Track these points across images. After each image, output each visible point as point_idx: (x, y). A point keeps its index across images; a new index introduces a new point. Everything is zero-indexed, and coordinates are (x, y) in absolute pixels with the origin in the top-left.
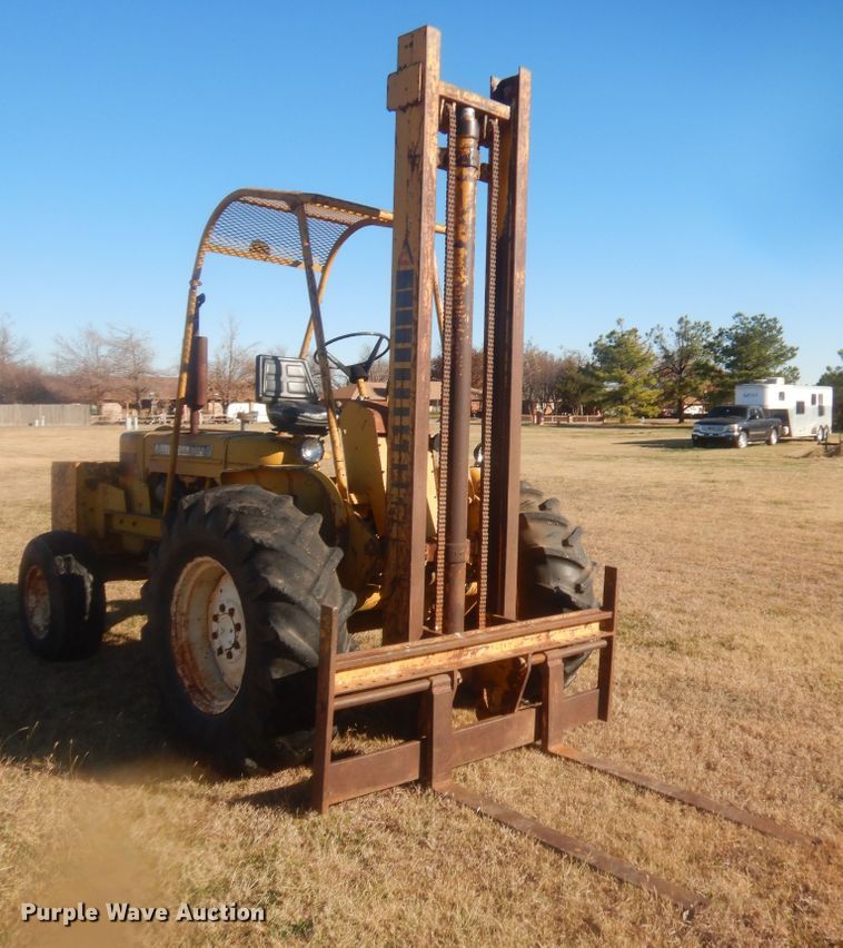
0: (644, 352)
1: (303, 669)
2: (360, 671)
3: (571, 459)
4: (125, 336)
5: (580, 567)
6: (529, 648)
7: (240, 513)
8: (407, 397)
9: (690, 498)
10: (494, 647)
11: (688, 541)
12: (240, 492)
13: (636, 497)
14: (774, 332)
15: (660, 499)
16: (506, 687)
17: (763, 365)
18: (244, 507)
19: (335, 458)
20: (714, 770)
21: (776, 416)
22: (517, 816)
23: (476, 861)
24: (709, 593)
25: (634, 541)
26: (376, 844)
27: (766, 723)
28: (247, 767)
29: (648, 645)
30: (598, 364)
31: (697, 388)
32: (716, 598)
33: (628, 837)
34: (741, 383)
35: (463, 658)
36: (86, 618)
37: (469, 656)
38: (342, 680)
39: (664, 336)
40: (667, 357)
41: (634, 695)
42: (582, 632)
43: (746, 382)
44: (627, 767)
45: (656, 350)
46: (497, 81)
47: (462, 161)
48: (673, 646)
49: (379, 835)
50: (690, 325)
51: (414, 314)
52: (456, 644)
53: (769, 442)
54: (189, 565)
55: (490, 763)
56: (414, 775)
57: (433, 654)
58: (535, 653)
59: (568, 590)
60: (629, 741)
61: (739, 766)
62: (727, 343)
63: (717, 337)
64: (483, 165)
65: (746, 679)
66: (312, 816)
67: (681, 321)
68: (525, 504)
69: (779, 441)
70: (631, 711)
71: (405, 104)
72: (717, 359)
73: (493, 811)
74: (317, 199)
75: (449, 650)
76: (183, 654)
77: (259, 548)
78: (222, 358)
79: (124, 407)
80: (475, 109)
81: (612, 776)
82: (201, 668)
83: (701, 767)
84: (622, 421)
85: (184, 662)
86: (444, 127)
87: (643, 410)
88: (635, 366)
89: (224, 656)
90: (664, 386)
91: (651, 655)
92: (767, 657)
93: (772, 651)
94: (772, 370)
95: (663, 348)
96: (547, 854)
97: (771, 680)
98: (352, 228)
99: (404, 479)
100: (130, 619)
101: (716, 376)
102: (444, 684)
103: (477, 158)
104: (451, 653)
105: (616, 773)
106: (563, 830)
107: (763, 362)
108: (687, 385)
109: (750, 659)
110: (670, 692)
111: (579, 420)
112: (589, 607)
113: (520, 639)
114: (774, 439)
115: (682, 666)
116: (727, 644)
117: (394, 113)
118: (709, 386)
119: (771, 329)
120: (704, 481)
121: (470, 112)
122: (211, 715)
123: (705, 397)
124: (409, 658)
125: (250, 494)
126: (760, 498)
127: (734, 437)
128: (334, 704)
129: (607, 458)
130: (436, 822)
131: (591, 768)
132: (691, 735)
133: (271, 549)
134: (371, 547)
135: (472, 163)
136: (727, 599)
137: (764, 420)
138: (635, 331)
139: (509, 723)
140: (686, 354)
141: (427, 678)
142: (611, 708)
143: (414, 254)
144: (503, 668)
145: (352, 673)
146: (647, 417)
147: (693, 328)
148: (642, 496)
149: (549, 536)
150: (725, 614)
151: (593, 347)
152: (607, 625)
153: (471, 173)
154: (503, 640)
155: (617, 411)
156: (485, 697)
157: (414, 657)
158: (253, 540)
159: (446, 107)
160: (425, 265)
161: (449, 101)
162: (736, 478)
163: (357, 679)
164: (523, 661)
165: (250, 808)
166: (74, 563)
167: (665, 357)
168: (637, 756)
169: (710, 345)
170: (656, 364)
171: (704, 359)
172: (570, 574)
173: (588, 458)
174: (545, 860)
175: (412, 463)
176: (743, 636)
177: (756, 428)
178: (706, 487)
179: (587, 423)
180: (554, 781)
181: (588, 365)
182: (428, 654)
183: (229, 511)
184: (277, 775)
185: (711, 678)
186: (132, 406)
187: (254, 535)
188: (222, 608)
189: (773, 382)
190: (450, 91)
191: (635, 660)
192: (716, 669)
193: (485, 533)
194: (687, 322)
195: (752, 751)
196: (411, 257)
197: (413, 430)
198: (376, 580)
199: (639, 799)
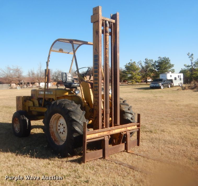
0: (137, 67)
1: (79, 135)
2: (91, 135)
3: (122, 93)
4: (16, 68)
5: (132, 114)
6: (123, 131)
7: (65, 104)
8: (97, 80)
9: (151, 100)
10: (116, 130)
11: (151, 110)
12: (64, 100)
13: (138, 101)
14: (168, 61)
15: (144, 101)
16: (118, 139)
17: (166, 69)
18: (65, 103)
19: (82, 93)
20: (163, 155)
21: (169, 81)
22: (124, 163)
23: (117, 171)
24: (158, 121)
25: (140, 110)
26: (97, 168)
27: (173, 146)
28: (68, 155)
29: (146, 132)
30: (126, 70)
31: (150, 75)
32: (159, 122)
33: (147, 167)
34: (161, 73)
35: (110, 133)
36: (27, 128)
37: (111, 132)
38: (88, 137)
39: (142, 63)
40: (143, 68)
41: (144, 141)
42: (133, 127)
43: (162, 73)
44: (145, 155)
45: (140, 66)
46: (112, 15)
47: (106, 32)
48: (151, 132)
49: (97, 167)
50: (148, 60)
51: (98, 64)
52: (109, 130)
53: (168, 87)
54: (54, 116)
55: (116, 154)
56: (102, 156)
57: (104, 132)
58: (124, 132)
59: (130, 119)
60: (144, 150)
61: (168, 154)
62: (157, 64)
63: (155, 63)
64: (110, 32)
65: (168, 138)
66: (83, 164)
67: (146, 59)
68: (120, 101)
69: (171, 87)
70: (144, 144)
71: (95, 21)
72: (155, 68)
73: (119, 163)
74: (76, 41)
75: (107, 131)
76: (52, 134)
77: (70, 111)
78: (38, 72)
79: (16, 84)
80: (108, 21)
81: (142, 156)
82: (56, 136)
83: (160, 154)
84: (133, 84)
85: (53, 135)
86: (103, 25)
87: (137, 81)
88: (135, 70)
89: (61, 134)
90: (142, 75)
91: (147, 134)
92: (172, 133)
93: (173, 132)
94: (168, 70)
95: (142, 66)
96: (131, 169)
97: (173, 138)
98: (80, 45)
99: (97, 97)
100: (33, 129)
101: (155, 72)
102: (107, 138)
103: (109, 31)
104: (108, 132)
105: (143, 156)
106: (133, 166)
107: (166, 68)
108: (148, 74)
109: (168, 134)
110: (152, 140)
111: (122, 84)
112: (134, 122)
113: (121, 129)
114: (169, 87)
115: (153, 135)
116: (163, 131)
117: (92, 23)
118: (153, 75)
119: (167, 60)
120: (154, 97)
121: (107, 22)
122: (60, 145)
123: (152, 77)
124: (100, 132)
125: (66, 100)
126: (167, 100)
127: (160, 86)
128: (87, 141)
129: (130, 92)
130: (108, 165)
131: (137, 155)
132: (157, 148)
133: (72, 111)
134: (90, 111)
135: (108, 32)
136: (162, 122)
137: (167, 82)
138: (135, 62)
139: (119, 146)
140: (147, 67)
141: (104, 136)
142: (140, 144)
143: (98, 51)
144: (118, 135)
145: (89, 135)
146: (138, 82)
147: (149, 61)
148: (140, 101)
149: (125, 108)
150: (162, 125)
151: (125, 66)
152: (138, 126)
153: (108, 34)
154: (118, 129)
155: (131, 81)
156: (114, 141)
157: (101, 132)
158: (68, 110)
159: (103, 21)
160: (100, 53)
161: (103, 20)
162: (161, 96)
163: (90, 137)
164: (122, 133)
165: (70, 163)
166: (24, 117)
167: (142, 68)
168: (146, 153)
169: (153, 65)
170: (140, 70)
171: (152, 68)
172: (130, 116)
173: (126, 92)
174: (131, 171)
175: (99, 93)
176: (166, 129)
177: (165, 84)
178: (154, 98)
179: (124, 84)
180: (130, 157)
181: (124, 71)
182: (103, 132)
183: (63, 104)
184: (74, 157)
185: (160, 138)
186: (18, 84)
187: (68, 109)
188: (61, 124)
189: (169, 73)
190: (103, 18)
191: (143, 135)
192: (161, 136)
193: (113, 107)
194: (147, 60)
195: (171, 151)
196: (97, 52)
197: (99, 87)
198: (91, 117)
199: (148, 160)
